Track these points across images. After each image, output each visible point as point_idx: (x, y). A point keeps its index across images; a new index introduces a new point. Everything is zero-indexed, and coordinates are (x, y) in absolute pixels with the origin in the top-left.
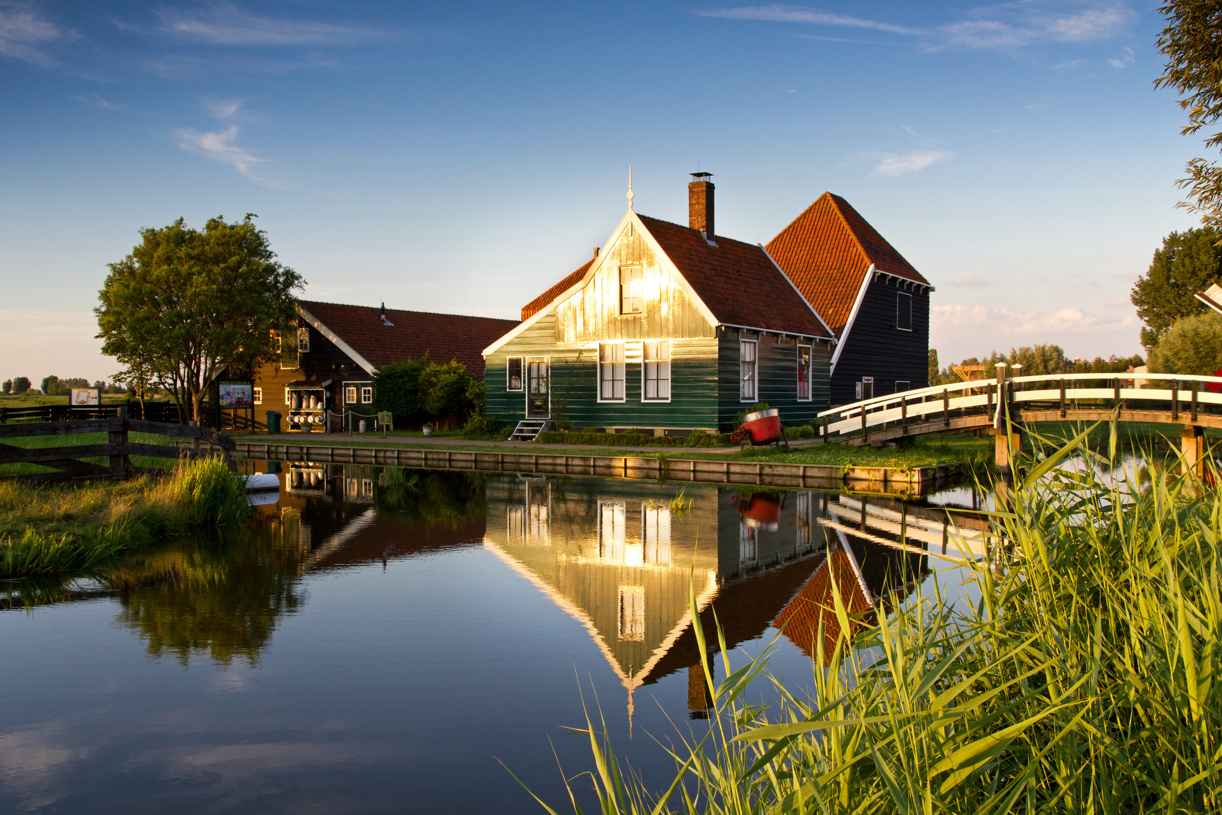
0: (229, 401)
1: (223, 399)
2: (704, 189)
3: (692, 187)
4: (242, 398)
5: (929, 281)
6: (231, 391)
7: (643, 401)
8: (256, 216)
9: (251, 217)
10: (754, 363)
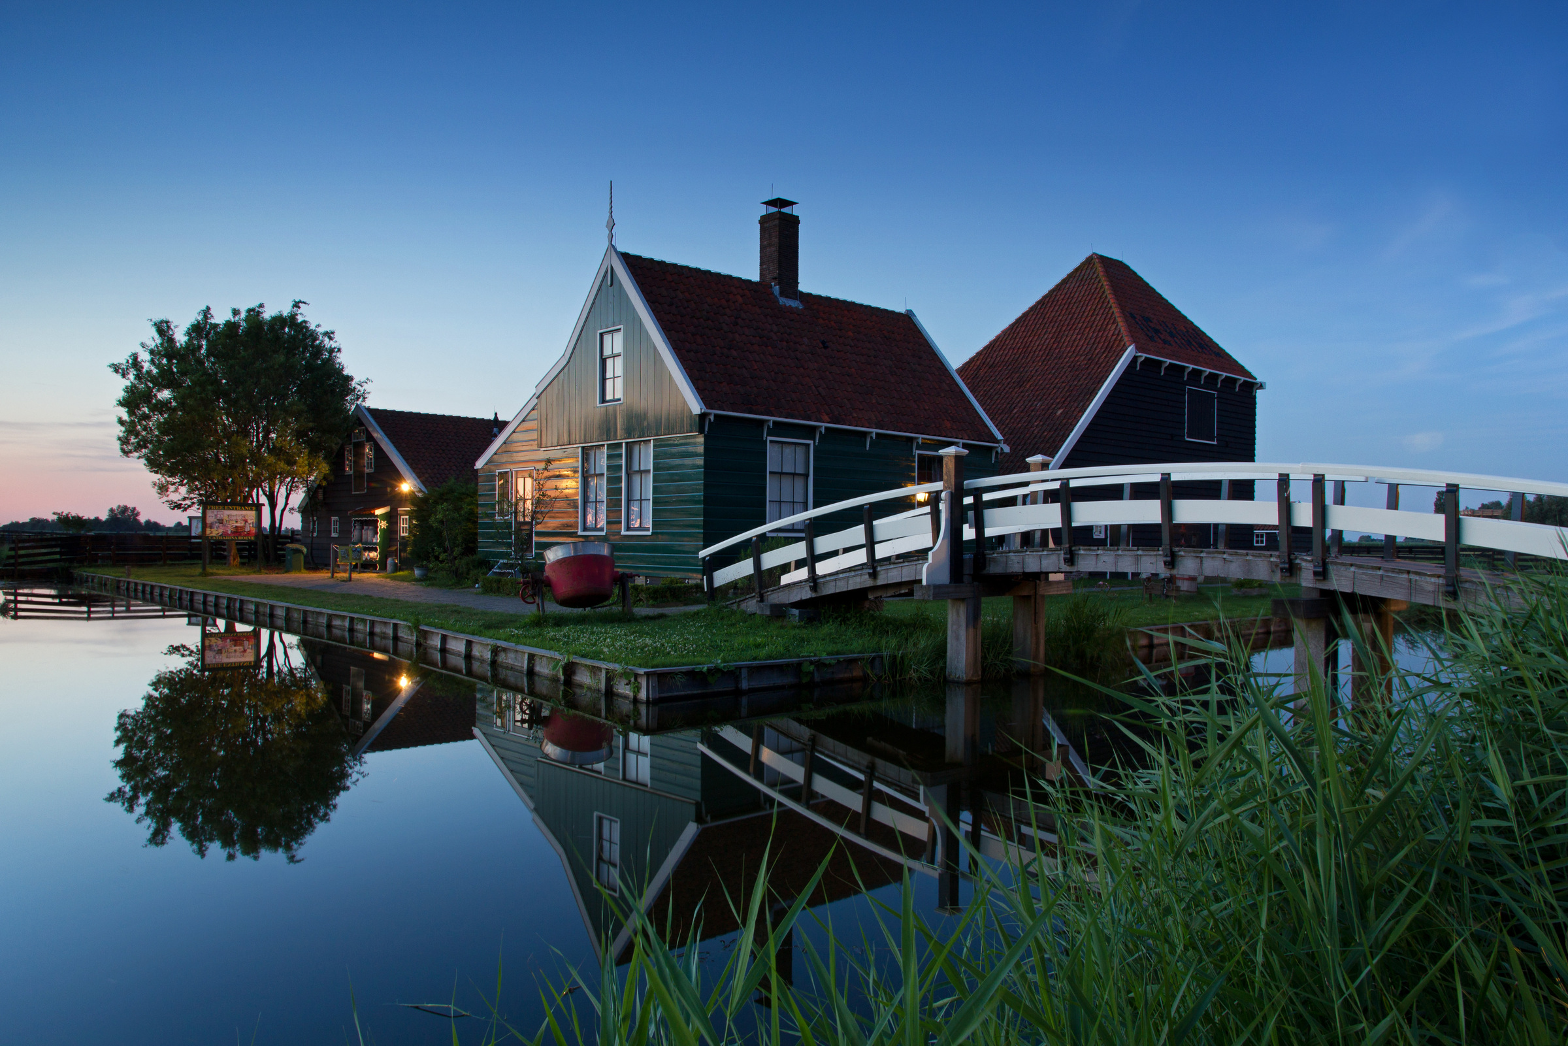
0: (221, 531)
1: (211, 527)
2: (777, 222)
3: (764, 221)
4: (243, 528)
5: (1254, 374)
6: (225, 518)
7: (623, 533)
8: (305, 303)
9: (301, 305)
10: (806, 476)
